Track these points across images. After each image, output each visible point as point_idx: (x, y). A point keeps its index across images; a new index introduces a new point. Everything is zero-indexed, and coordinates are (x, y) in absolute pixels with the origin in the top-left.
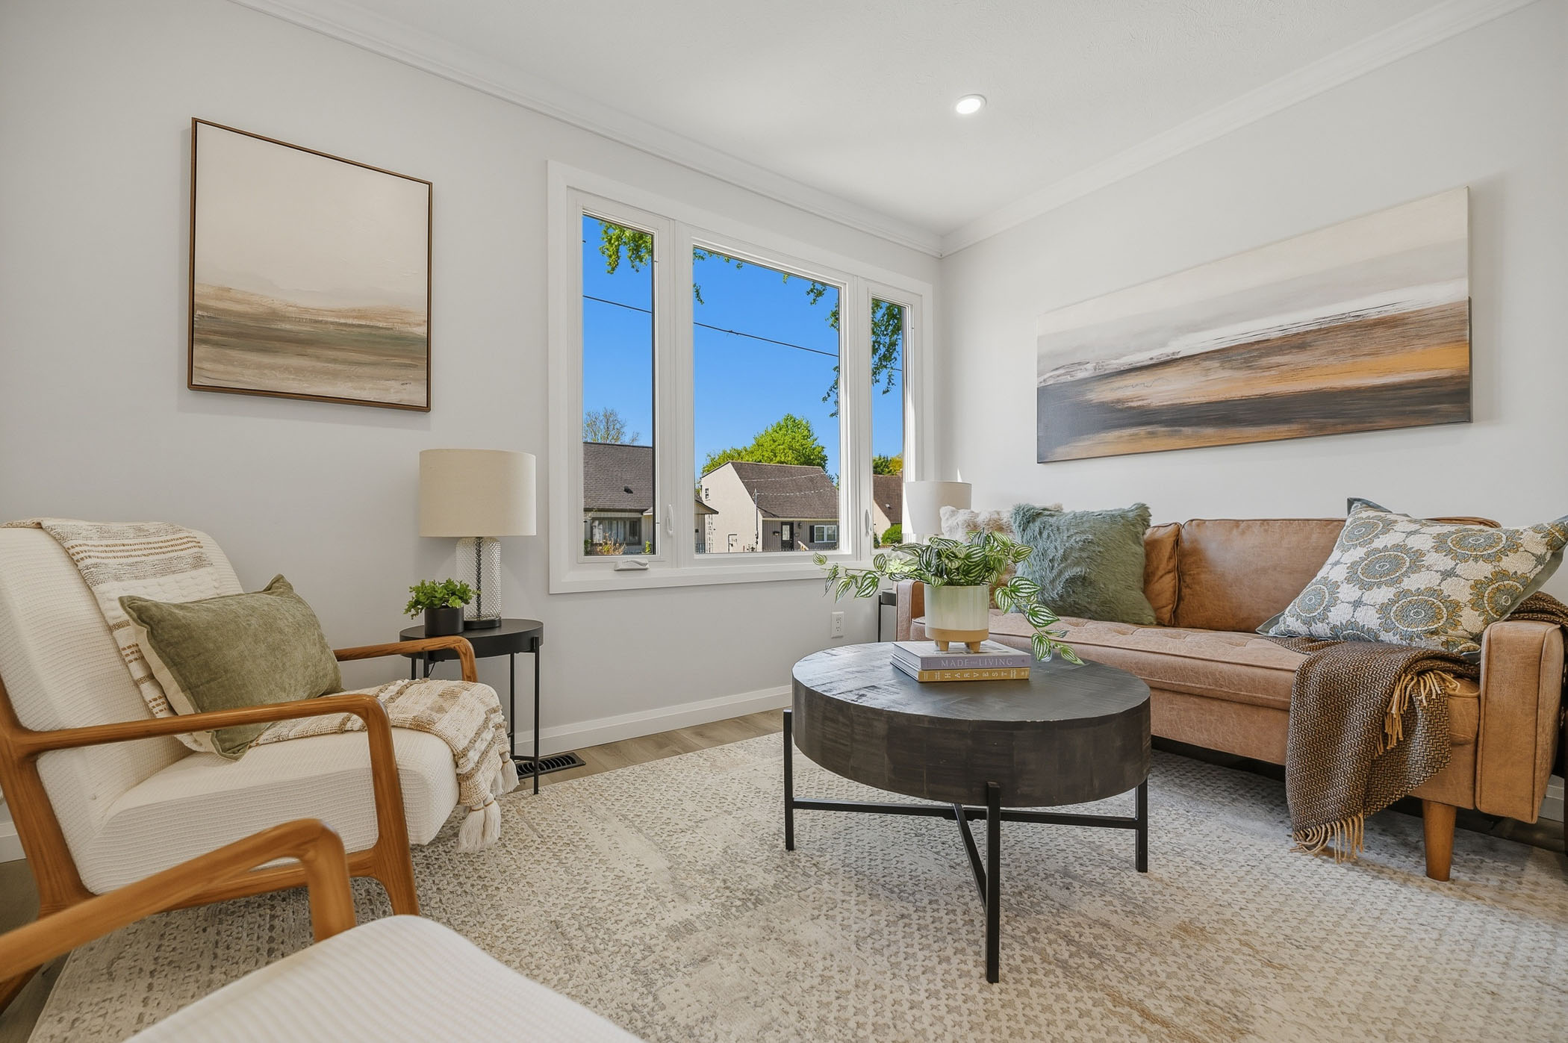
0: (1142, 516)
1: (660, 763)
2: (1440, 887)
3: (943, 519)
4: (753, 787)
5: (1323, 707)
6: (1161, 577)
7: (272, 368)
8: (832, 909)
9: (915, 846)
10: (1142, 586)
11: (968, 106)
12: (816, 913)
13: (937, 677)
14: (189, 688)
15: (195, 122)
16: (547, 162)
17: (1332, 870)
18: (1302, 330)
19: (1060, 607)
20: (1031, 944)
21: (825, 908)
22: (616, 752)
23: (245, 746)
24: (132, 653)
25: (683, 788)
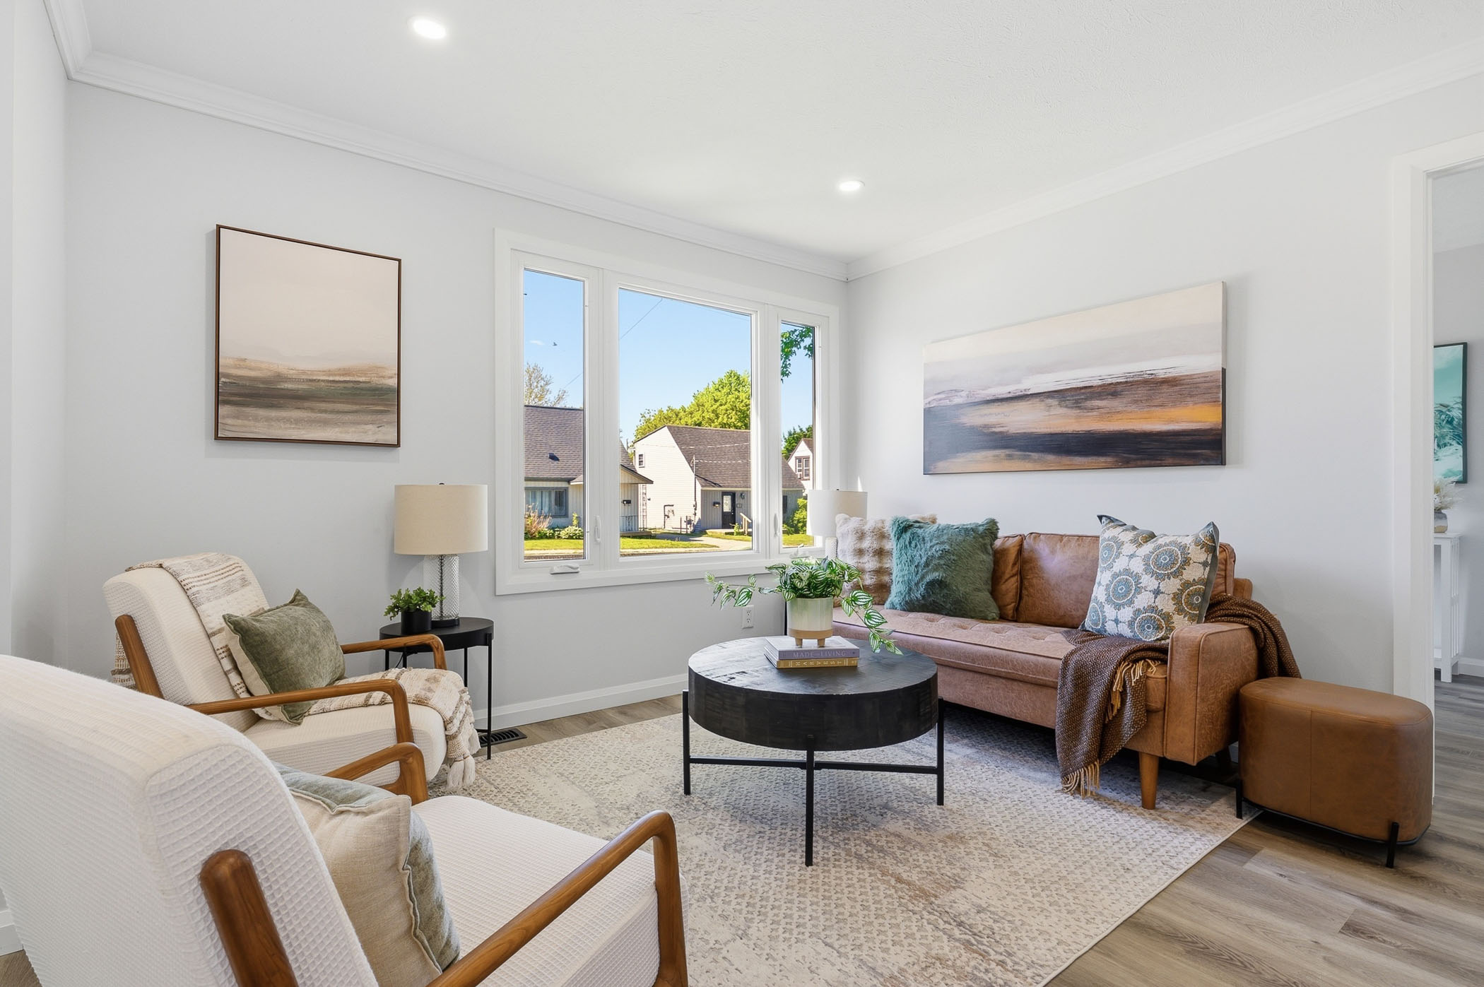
0: (991, 529)
1: (589, 736)
2: (1145, 813)
3: (838, 526)
4: (664, 753)
5: (1076, 686)
6: (1007, 580)
7: (278, 420)
8: (711, 829)
9: (781, 791)
10: (990, 588)
11: (850, 186)
12: (700, 831)
13: (791, 665)
14: (266, 676)
15: (219, 227)
16: (494, 229)
17: (1078, 803)
18: (1114, 381)
19: (923, 605)
20: (843, 846)
21: (706, 829)
22: (553, 728)
23: (302, 715)
24: (223, 652)
25: (608, 754)
